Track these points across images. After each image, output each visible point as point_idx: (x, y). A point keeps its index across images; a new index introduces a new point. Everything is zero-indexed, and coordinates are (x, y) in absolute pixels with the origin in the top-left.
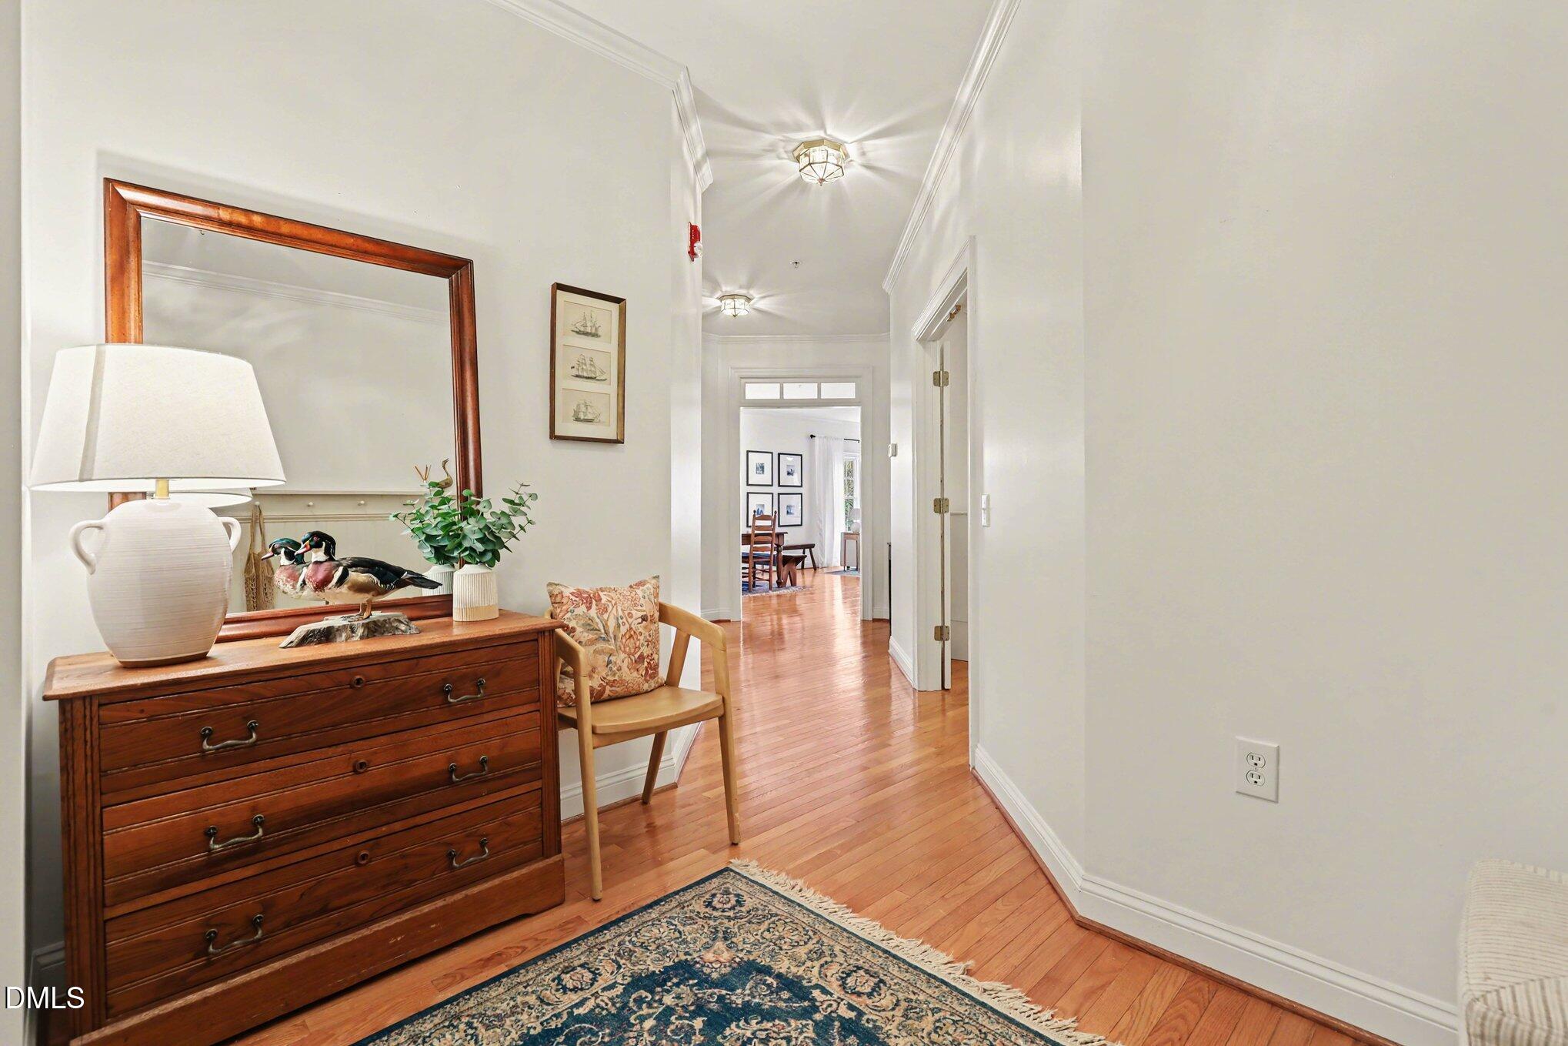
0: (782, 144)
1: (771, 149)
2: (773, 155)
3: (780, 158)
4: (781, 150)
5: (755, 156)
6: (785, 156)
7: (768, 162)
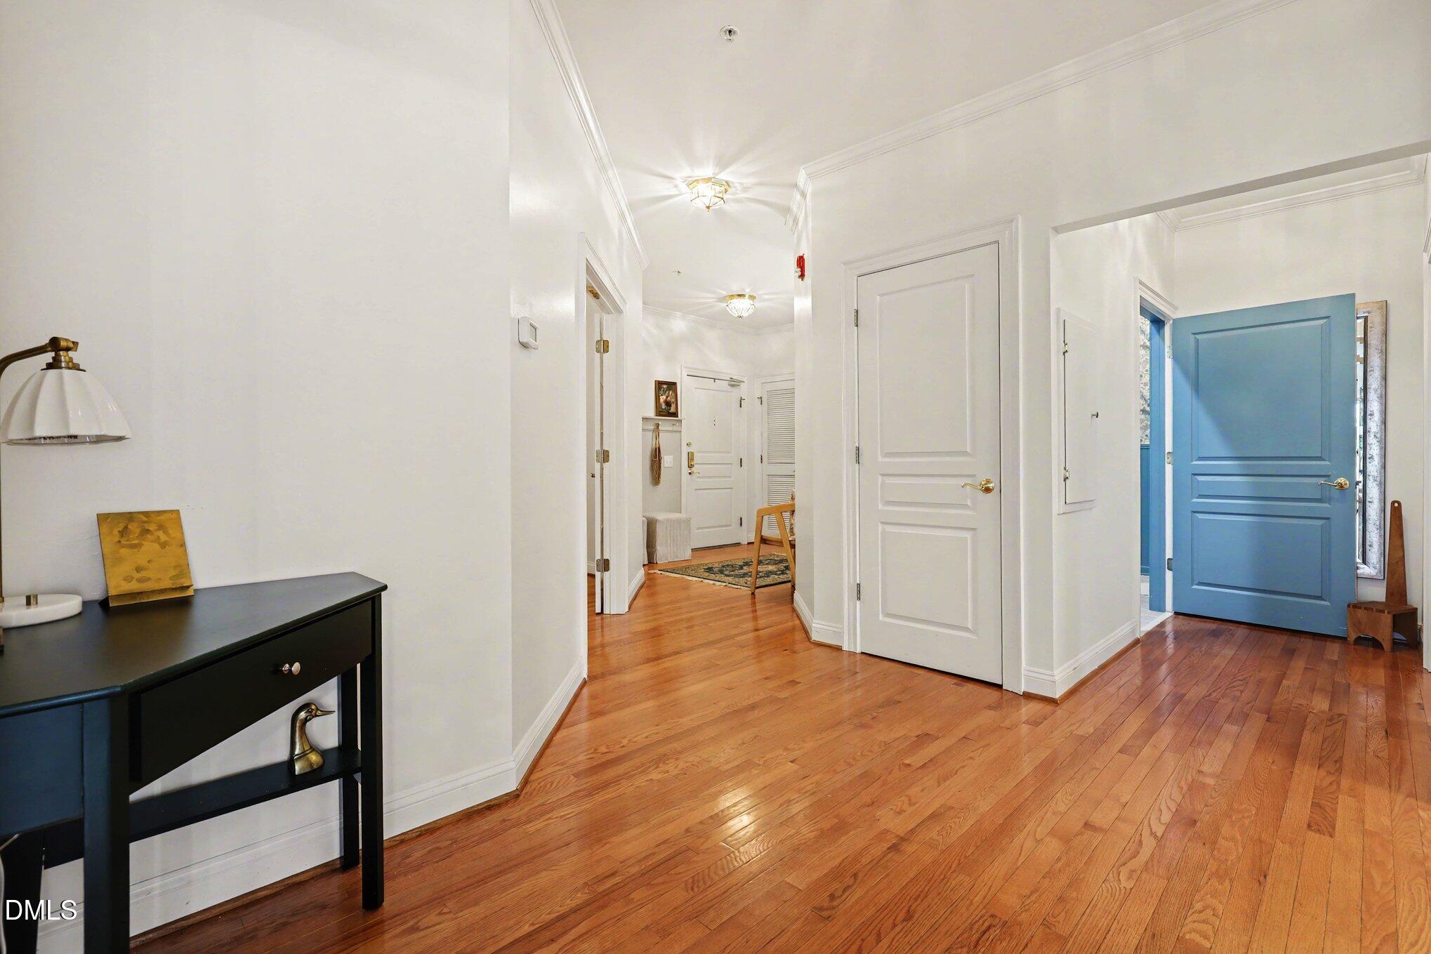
0: (737, 192)
1: (745, 189)
2: (745, 185)
3: (741, 184)
4: (739, 188)
5: (760, 184)
6: (736, 185)
7: (749, 181)
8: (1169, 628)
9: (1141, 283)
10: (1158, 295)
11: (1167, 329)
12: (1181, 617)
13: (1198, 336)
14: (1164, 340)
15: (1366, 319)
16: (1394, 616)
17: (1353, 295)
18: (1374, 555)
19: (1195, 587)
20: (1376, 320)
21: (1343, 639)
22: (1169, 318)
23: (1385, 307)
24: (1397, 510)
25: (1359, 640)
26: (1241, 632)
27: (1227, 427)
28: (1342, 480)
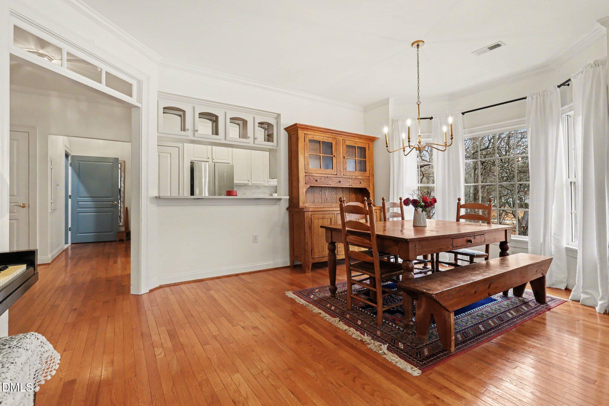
8: (70, 248)
9: (66, 146)
10: (68, 148)
11: (69, 158)
12: (73, 244)
13: (80, 162)
14: (68, 161)
15: (121, 164)
16: (126, 233)
17: (118, 158)
18: (122, 220)
19: (78, 234)
20: (123, 164)
21: (116, 241)
22: (70, 155)
23: (124, 162)
24: (127, 209)
25: (119, 241)
26: (92, 245)
27: (88, 188)
28: (116, 203)
